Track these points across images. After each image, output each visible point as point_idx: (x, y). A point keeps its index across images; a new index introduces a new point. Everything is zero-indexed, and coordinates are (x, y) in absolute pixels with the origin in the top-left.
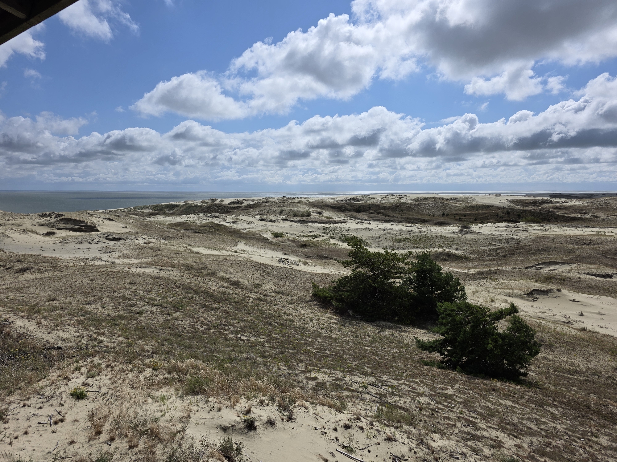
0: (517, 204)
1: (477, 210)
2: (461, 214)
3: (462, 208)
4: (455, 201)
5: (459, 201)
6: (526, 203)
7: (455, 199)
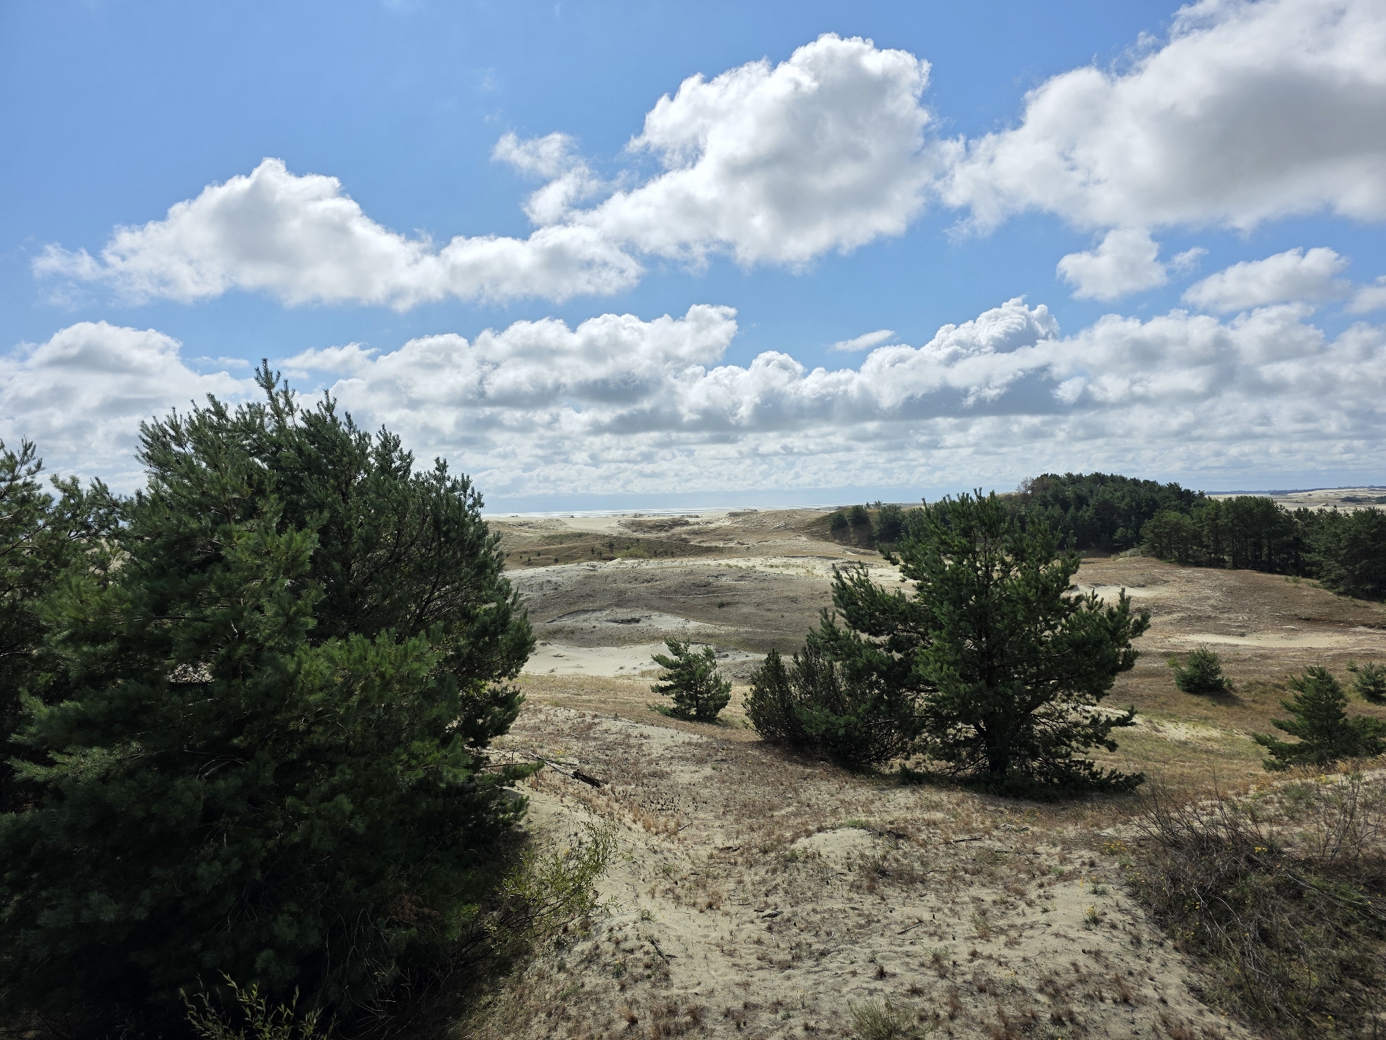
0: (635, 529)
1: (561, 543)
2: (532, 552)
3: (536, 541)
4: (525, 528)
5: (534, 527)
6: (648, 527)
7: (527, 524)
